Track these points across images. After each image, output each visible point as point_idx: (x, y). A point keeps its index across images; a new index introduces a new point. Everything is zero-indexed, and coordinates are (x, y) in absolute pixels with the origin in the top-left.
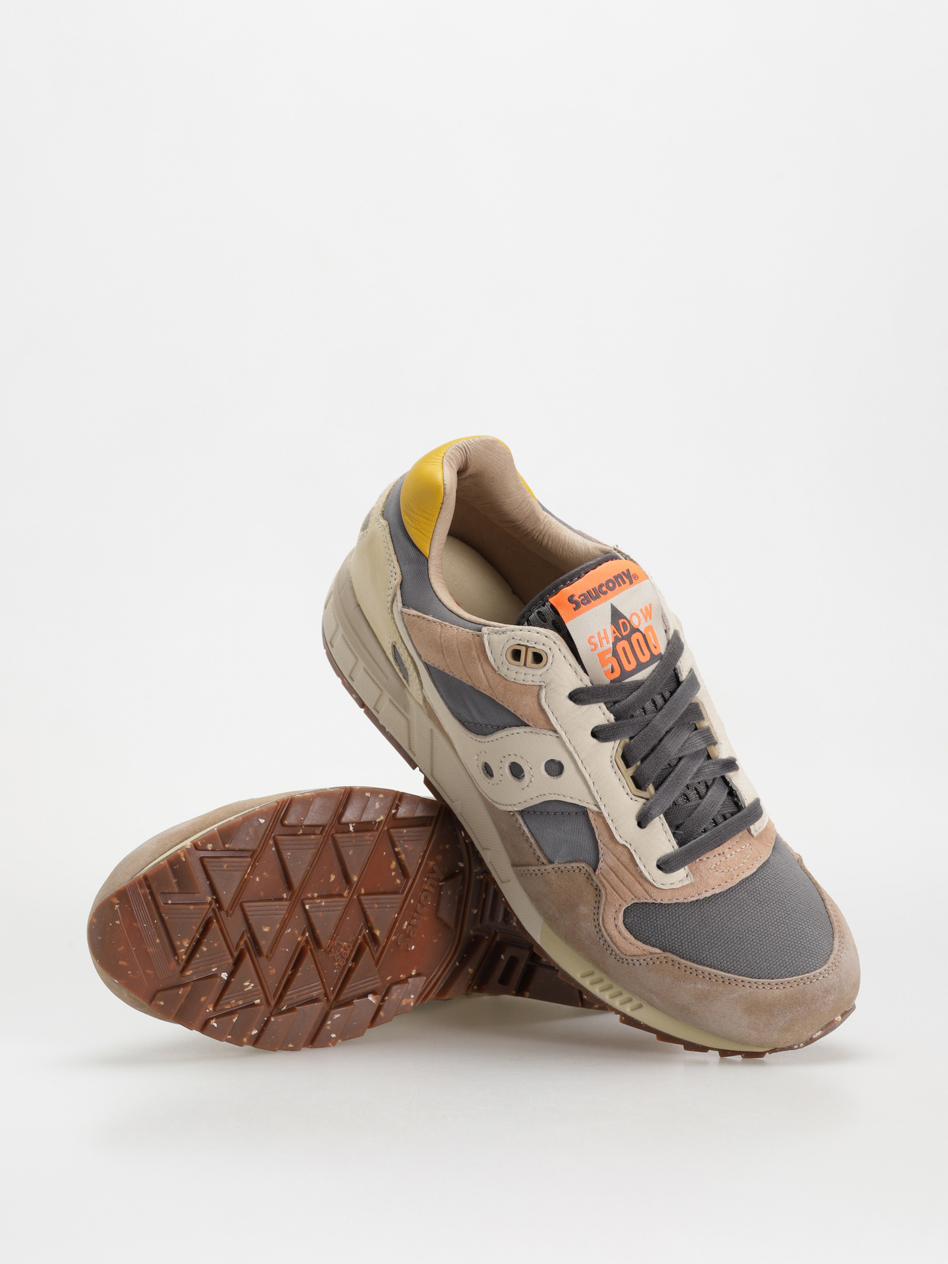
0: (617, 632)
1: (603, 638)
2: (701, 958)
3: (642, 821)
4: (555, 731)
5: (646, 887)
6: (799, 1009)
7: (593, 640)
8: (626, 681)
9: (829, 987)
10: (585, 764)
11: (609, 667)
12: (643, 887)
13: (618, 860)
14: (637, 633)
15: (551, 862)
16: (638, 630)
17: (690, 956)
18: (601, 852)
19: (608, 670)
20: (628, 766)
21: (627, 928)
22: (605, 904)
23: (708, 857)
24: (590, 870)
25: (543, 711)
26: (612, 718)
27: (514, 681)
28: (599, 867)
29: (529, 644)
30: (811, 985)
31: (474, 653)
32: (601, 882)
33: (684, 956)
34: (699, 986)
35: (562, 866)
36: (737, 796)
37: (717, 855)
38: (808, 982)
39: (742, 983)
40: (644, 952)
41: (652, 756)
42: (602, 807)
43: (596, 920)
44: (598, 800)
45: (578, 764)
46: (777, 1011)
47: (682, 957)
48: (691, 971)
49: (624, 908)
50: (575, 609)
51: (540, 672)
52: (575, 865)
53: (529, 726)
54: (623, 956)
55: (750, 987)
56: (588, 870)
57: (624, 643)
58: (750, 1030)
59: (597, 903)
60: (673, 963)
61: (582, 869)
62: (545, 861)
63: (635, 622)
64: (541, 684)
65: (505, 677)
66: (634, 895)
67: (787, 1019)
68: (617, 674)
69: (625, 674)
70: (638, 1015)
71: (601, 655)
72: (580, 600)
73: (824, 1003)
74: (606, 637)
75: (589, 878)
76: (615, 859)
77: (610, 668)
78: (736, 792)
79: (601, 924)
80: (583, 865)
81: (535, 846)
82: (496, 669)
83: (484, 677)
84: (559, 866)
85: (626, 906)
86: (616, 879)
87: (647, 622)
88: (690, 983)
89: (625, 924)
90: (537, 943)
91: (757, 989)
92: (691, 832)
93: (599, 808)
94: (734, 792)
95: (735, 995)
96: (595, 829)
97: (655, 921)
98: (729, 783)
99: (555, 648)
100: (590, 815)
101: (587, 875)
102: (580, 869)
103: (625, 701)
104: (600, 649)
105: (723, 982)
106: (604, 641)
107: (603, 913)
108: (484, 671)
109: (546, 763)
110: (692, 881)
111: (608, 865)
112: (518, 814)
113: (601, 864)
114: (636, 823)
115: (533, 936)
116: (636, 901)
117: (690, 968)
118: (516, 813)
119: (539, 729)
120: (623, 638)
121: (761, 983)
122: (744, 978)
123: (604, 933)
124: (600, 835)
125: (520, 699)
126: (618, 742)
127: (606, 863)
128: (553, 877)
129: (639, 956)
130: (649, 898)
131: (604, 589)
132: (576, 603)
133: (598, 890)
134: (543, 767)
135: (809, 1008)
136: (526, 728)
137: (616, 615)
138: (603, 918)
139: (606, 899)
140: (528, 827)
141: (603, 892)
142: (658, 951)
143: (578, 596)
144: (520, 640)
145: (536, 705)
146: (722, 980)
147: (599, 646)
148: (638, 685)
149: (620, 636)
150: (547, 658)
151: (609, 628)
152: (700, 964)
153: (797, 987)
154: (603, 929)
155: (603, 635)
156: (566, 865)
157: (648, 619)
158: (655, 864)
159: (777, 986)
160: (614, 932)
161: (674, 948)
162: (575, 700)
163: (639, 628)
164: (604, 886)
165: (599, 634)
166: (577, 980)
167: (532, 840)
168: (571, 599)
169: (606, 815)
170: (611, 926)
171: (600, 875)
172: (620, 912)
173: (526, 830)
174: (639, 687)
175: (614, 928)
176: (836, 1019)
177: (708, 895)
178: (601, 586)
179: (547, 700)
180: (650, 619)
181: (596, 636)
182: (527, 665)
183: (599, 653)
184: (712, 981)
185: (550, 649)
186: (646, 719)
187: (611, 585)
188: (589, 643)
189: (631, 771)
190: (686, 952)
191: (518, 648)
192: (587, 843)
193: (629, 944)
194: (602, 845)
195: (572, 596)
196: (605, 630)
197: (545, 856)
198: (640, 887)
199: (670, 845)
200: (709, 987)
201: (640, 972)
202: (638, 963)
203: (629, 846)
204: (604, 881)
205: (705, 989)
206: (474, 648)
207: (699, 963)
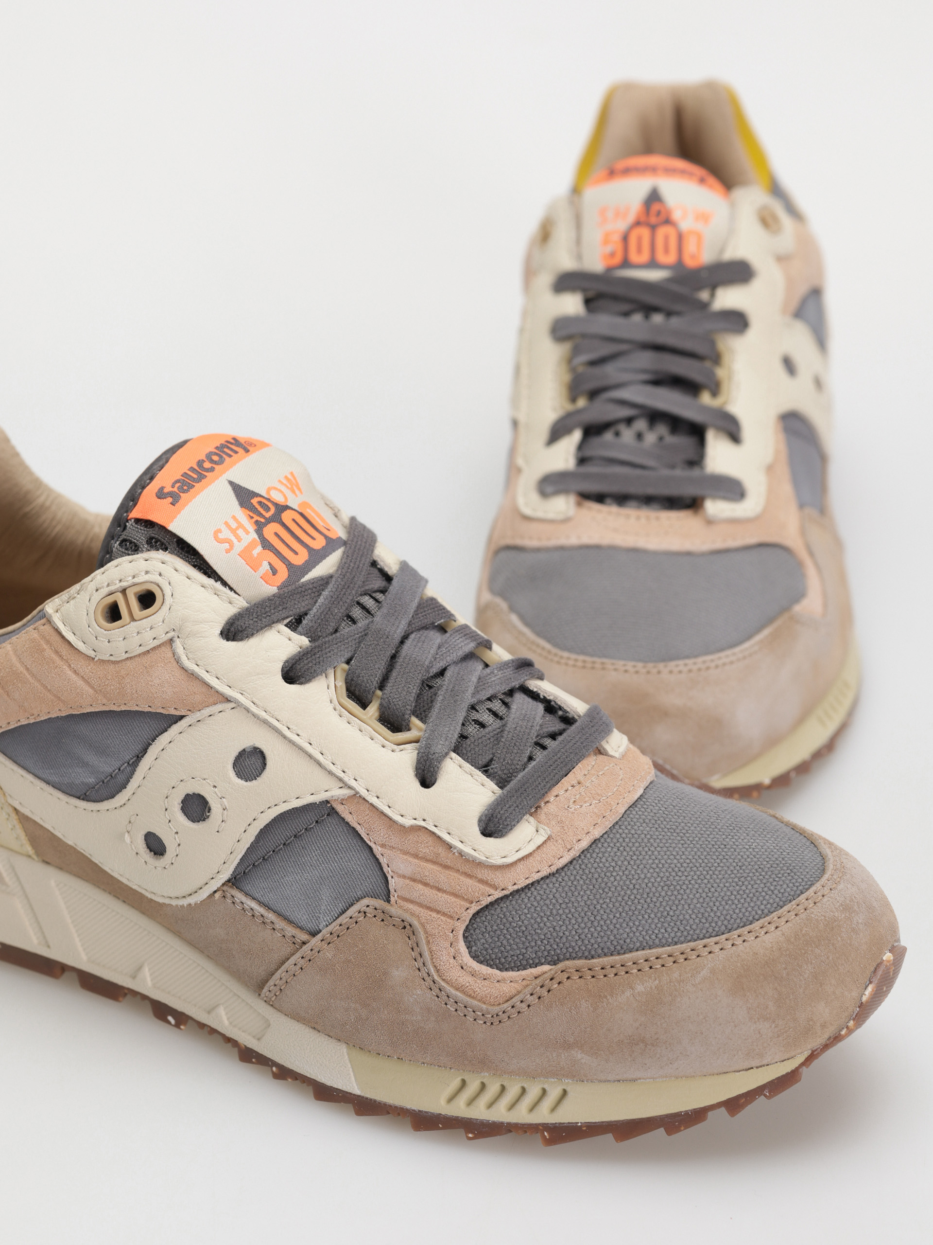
0: (254, 516)
1: (237, 528)
2: (622, 942)
3: (426, 777)
4: (228, 700)
5: (480, 876)
6: (817, 951)
7: (221, 536)
8: (303, 580)
9: (848, 902)
10: (295, 728)
11: (265, 566)
12: (476, 878)
13: (416, 856)
14: (288, 511)
15: (314, 934)
16: (287, 508)
17: (602, 949)
18: (383, 861)
19: (266, 574)
20: (364, 706)
21: (481, 962)
22: (428, 942)
23: (555, 794)
24: (379, 903)
25: (193, 676)
26: (305, 641)
27: (127, 655)
28: (392, 891)
29: (124, 584)
30: (817, 906)
31: (49, 653)
32: (406, 910)
33: (593, 953)
34: (640, 988)
35: (333, 926)
36: (560, 708)
37: (570, 788)
38: (809, 904)
39: (706, 949)
40: (525, 982)
41: (394, 674)
42: (353, 783)
43: (427, 978)
44: (342, 775)
45: (284, 732)
46: (785, 969)
47: (590, 957)
48: (614, 970)
49: (461, 932)
50: (173, 504)
51: (158, 617)
52: (352, 911)
53: (184, 716)
54: (496, 1009)
55: (721, 949)
56: (378, 906)
57: (274, 527)
58: (755, 1022)
59: (415, 948)
60: (580, 974)
61: (367, 910)
62: (304, 937)
63: (278, 498)
64: (170, 635)
65: (112, 658)
66: (466, 900)
67: (806, 976)
68: (283, 573)
69: (296, 571)
70: (569, 1114)
71: (245, 554)
72: (175, 489)
73: (853, 930)
74: (240, 526)
75: (385, 917)
76: (411, 859)
77: (268, 567)
78: (555, 702)
79: (436, 978)
80: (366, 901)
81: (280, 924)
82: (92, 654)
83: (80, 683)
84: (330, 928)
85: (464, 927)
86: (427, 891)
87: (296, 496)
88: (623, 992)
89: (475, 957)
90: (354, 1095)
91: (734, 948)
92: (511, 765)
93: (350, 787)
94: (553, 703)
95: (705, 972)
96: (358, 828)
97: (520, 923)
98: (538, 695)
99: (167, 570)
100: (340, 808)
101: (380, 915)
102: (365, 913)
103: (314, 610)
104: (239, 547)
105: (674, 962)
106: (240, 532)
107: (432, 959)
108: (75, 672)
109: (234, 764)
110: (549, 833)
111: (404, 877)
112: (231, 887)
113: (392, 883)
114: (418, 784)
115: (344, 1089)
116: (475, 908)
117: (612, 967)
118: (225, 888)
119: (198, 712)
120: (269, 521)
121: (736, 936)
122: (705, 941)
123: (449, 989)
124: (371, 834)
125: (149, 679)
126: (331, 672)
127: (400, 876)
128: (329, 953)
129: (519, 992)
130: (492, 891)
131: (207, 465)
132: (171, 494)
133: (408, 927)
134: (232, 774)
135: (833, 945)
136: (179, 724)
137: (244, 496)
138: (435, 967)
139: (426, 932)
140: (254, 899)
141: (415, 923)
142: (546, 968)
143: (171, 484)
144: (108, 585)
145: (178, 673)
146: (672, 959)
147: (235, 541)
148: (324, 582)
149: (263, 520)
150: (162, 591)
151: (242, 515)
152: (624, 953)
153: (797, 918)
154: (443, 984)
155: (234, 525)
156: (339, 921)
157: (297, 492)
158: (476, 830)
159: (765, 930)
160: (465, 979)
161: (571, 950)
162: (234, 636)
163: (288, 504)
164: (413, 914)
165: (226, 524)
166: (443, 1112)
167: (271, 916)
168: (161, 494)
169: (363, 793)
170: (455, 974)
171: (399, 901)
172: (457, 940)
173: (253, 905)
174: (327, 583)
175: (461, 973)
176: (884, 958)
177: (584, 844)
178: (200, 463)
179: (190, 656)
180: (301, 493)
181: (224, 528)
182: (136, 618)
183: (241, 552)
184: (656, 968)
185: (160, 575)
186: (361, 628)
187: (215, 458)
188: (218, 542)
189: (373, 710)
190: (592, 945)
191: (110, 599)
192: (357, 861)
193: (497, 985)
194: (380, 849)
195: (162, 488)
196: (234, 518)
197: (301, 928)
198: (471, 881)
199: (486, 790)
200: (657, 982)
201: (535, 1020)
202: (524, 1005)
203: (423, 824)
204: (411, 906)
205: (651, 988)
206: (45, 646)
207: (622, 951)
